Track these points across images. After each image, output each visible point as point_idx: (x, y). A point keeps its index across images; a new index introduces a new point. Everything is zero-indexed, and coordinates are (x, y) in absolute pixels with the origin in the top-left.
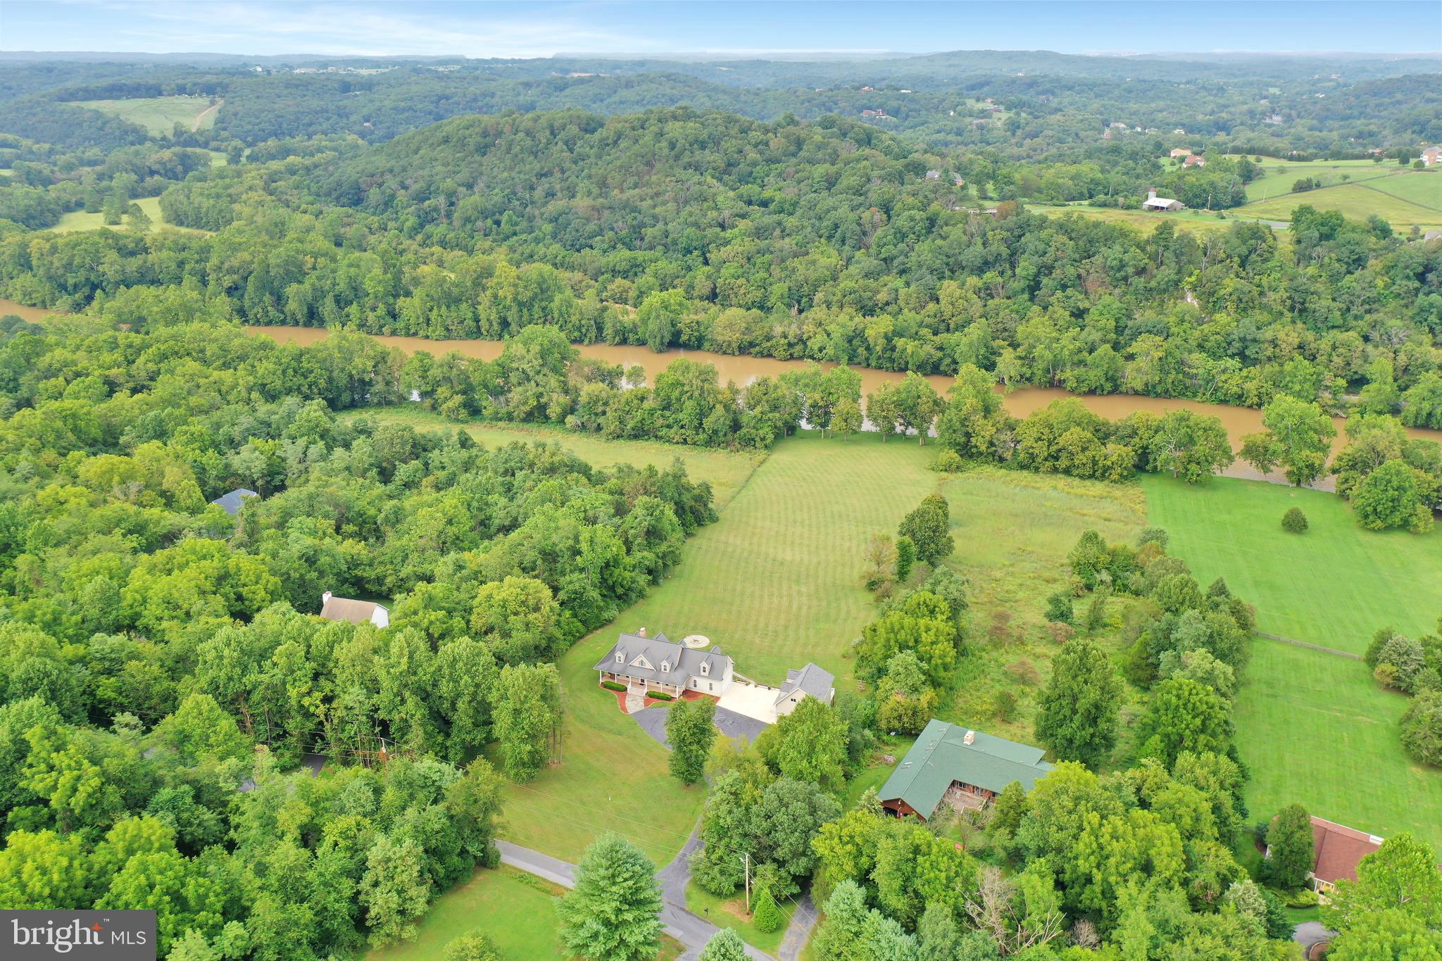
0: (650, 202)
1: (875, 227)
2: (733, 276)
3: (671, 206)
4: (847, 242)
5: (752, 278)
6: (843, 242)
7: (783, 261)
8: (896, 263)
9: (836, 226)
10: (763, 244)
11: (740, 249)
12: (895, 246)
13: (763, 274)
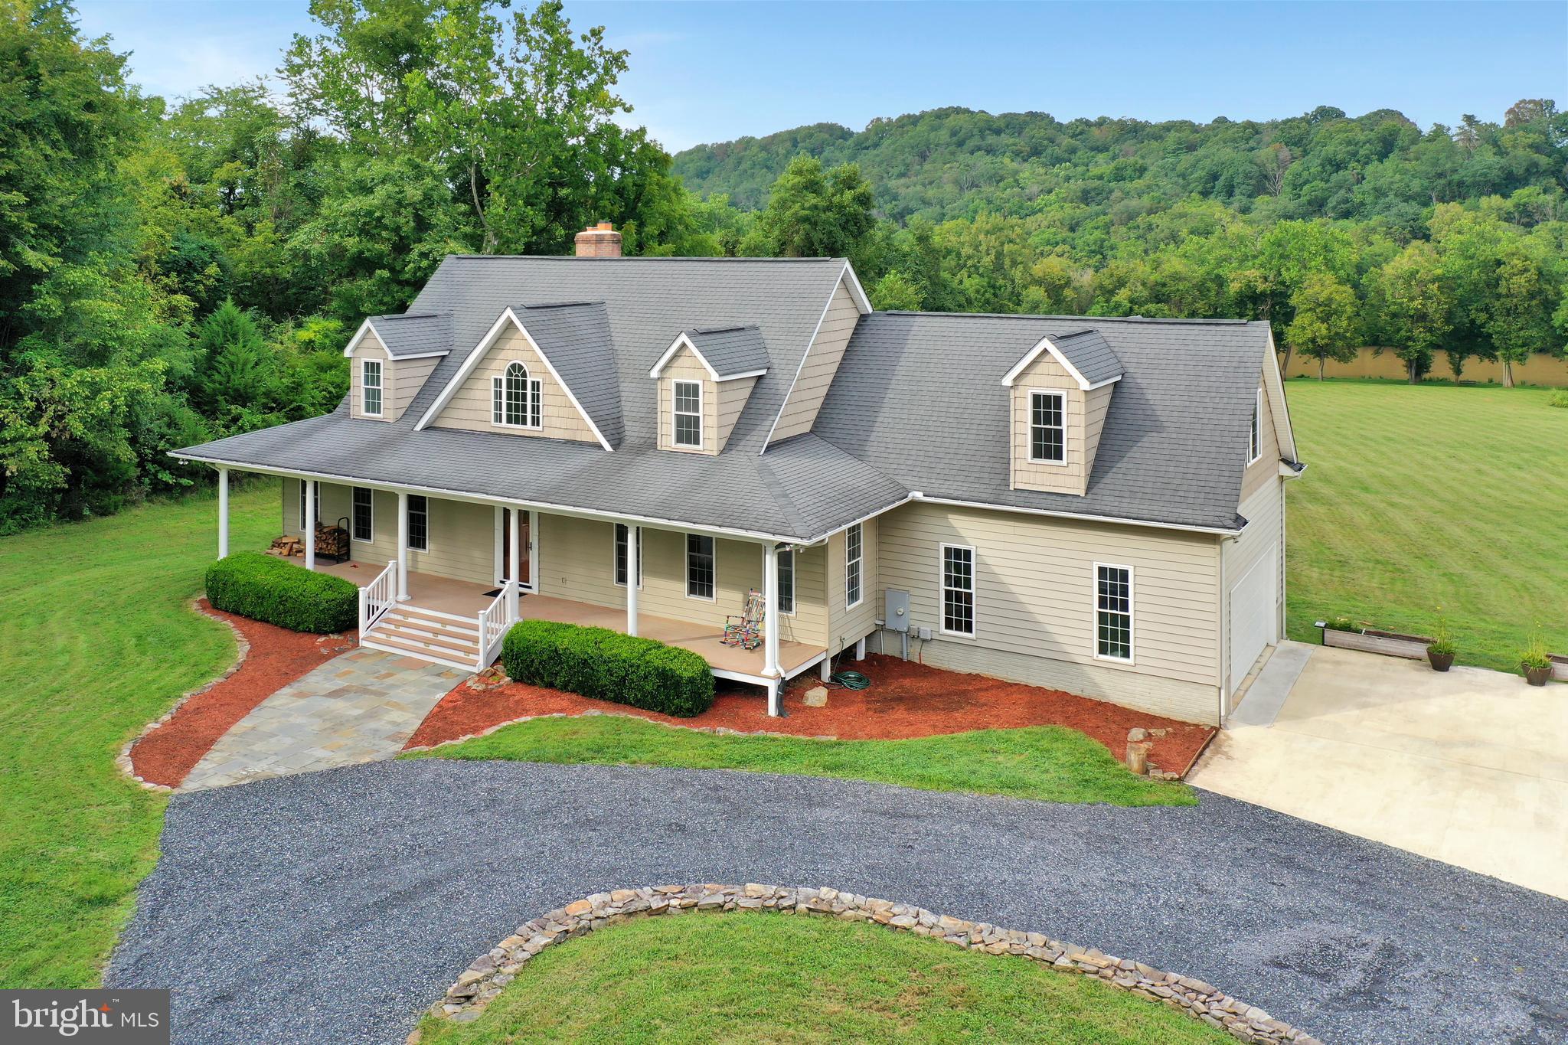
0: (919, 188)
1: (1283, 165)
2: (1048, 243)
3: (949, 189)
4: (1237, 191)
5: (1080, 243)
6: (1230, 193)
7: (1131, 218)
8: (1332, 202)
9: (1215, 177)
10: (1094, 208)
11: (1058, 216)
12: (1327, 181)
13: (1098, 234)
